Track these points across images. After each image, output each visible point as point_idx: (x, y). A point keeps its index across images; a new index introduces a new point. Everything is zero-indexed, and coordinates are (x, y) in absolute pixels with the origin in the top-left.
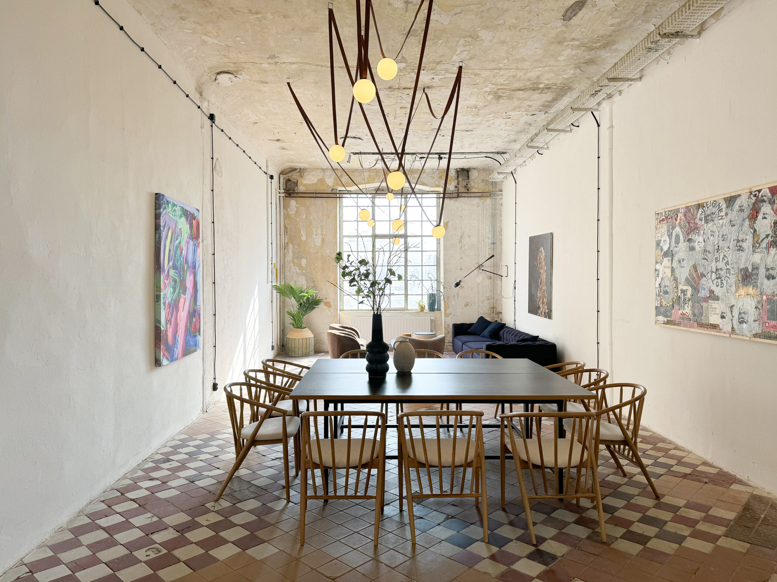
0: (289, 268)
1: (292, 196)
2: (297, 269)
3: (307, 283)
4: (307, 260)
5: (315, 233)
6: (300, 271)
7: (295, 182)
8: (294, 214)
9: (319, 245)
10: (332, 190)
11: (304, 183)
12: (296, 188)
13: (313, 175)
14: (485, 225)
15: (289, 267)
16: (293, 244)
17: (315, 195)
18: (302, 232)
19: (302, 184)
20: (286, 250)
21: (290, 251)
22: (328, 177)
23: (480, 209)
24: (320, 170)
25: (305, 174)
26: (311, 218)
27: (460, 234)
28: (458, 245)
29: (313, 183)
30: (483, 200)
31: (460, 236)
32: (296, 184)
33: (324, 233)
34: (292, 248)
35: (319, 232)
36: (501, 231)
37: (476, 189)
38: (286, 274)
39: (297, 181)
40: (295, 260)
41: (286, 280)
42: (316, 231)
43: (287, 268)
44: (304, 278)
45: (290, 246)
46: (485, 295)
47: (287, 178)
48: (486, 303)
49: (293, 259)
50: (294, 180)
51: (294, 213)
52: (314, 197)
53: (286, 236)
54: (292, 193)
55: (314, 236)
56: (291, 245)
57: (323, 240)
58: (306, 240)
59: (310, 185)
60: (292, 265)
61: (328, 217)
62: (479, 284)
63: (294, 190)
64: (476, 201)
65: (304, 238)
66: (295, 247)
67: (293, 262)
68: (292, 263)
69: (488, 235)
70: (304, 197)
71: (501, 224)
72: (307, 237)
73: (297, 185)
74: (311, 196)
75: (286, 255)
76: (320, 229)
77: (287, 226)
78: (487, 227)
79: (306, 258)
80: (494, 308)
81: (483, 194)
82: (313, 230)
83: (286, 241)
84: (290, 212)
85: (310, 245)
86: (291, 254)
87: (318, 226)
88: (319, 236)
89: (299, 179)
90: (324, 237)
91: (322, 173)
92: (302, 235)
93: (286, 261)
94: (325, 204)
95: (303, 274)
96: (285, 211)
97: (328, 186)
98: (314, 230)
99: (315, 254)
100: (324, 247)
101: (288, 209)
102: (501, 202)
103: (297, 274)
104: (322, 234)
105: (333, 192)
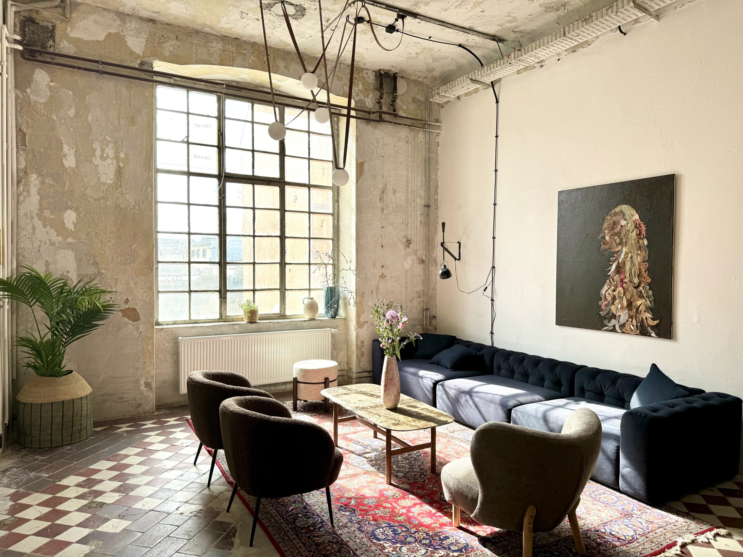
0: (31, 231)
1: (39, 58)
2: (53, 233)
3: (79, 266)
4: (78, 214)
5: (98, 153)
6: (60, 238)
7: (47, 28)
8: (45, 104)
9: (109, 182)
10: (142, 64)
11: (72, 35)
12: (51, 43)
13: (96, 22)
14: (415, 175)
15: (29, 227)
16: (40, 175)
17: (101, 67)
18: (66, 148)
19: (66, 36)
20: (21, 188)
21: (34, 191)
22: (132, 33)
23: (409, 148)
24: (112, 15)
25: (74, 15)
26: (90, 118)
27: (381, 186)
28: (378, 205)
29: (94, 38)
30: (413, 134)
31: (381, 190)
32: (51, 33)
33: (122, 155)
34: (37, 182)
35: (110, 152)
36: (437, 187)
37: (405, 113)
38: (21, 245)
39: (54, 27)
40: (47, 213)
41: (21, 258)
42: (103, 150)
43: (24, 229)
44: (70, 255)
45: (33, 178)
46: (415, 289)
47: (26, 14)
48: (416, 302)
49: (41, 210)
50: (45, 24)
51: (43, 101)
52: (98, 71)
53: (21, 152)
54: (41, 53)
55: (97, 161)
56: (34, 176)
57: (119, 171)
58: (77, 167)
59: (88, 42)
60: (38, 224)
61: (133, 121)
62: (407, 271)
63: (44, 46)
64: (404, 132)
65: (70, 162)
66: (47, 180)
67: (40, 216)
68: (40, 219)
69: (420, 191)
70: (74, 67)
71: (436, 175)
72: (77, 161)
73: (53, 37)
74: (89, 67)
75: (21, 198)
76: (111, 145)
77: (25, 130)
78: (419, 179)
79: (76, 210)
80: (427, 309)
81: (414, 121)
82: (94, 146)
83: (23, 165)
84: (33, 97)
85: (86, 180)
86: (35, 198)
87: (108, 138)
88: (109, 161)
89: (58, 22)
90: (121, 165)
91: (118, 22)
92: (65, 156)
93: (21, 213)
94: (124, 92)
95: (70, 246)
96: (18, 92)
97: (132, 53)
98: (97, 146)
99: (99, 200)
100: (121, 186)
101: (28, 90)
102: (437, 141)
103: (53, 244)
104: (117, 157)
105: (145, 67)
